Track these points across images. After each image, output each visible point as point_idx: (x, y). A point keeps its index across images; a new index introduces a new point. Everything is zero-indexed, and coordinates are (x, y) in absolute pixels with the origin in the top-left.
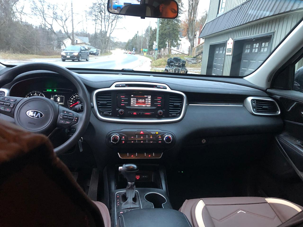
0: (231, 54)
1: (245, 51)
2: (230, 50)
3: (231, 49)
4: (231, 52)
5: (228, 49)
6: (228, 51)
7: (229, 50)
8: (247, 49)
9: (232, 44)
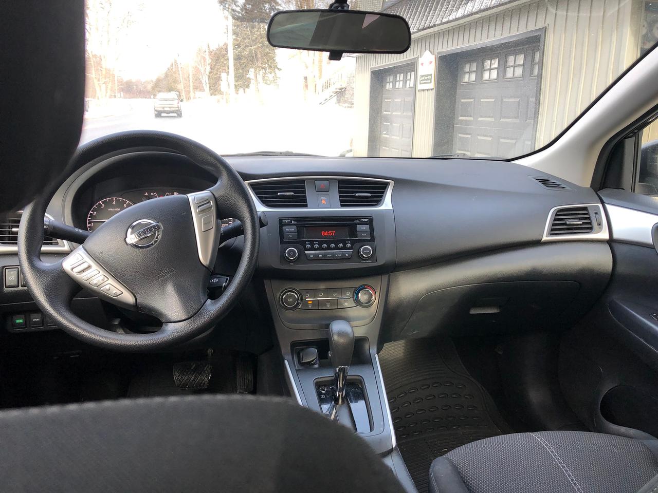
0: (432, 88)
1: (463, 78)
2: (429, 77)
3: (431, 75)
4: (431, 83)
5: (422, 76)
6: (423, 80)
7: (426, 78)
8: (470, 72)
9: (433, 64)
